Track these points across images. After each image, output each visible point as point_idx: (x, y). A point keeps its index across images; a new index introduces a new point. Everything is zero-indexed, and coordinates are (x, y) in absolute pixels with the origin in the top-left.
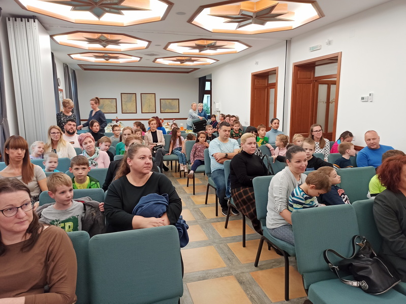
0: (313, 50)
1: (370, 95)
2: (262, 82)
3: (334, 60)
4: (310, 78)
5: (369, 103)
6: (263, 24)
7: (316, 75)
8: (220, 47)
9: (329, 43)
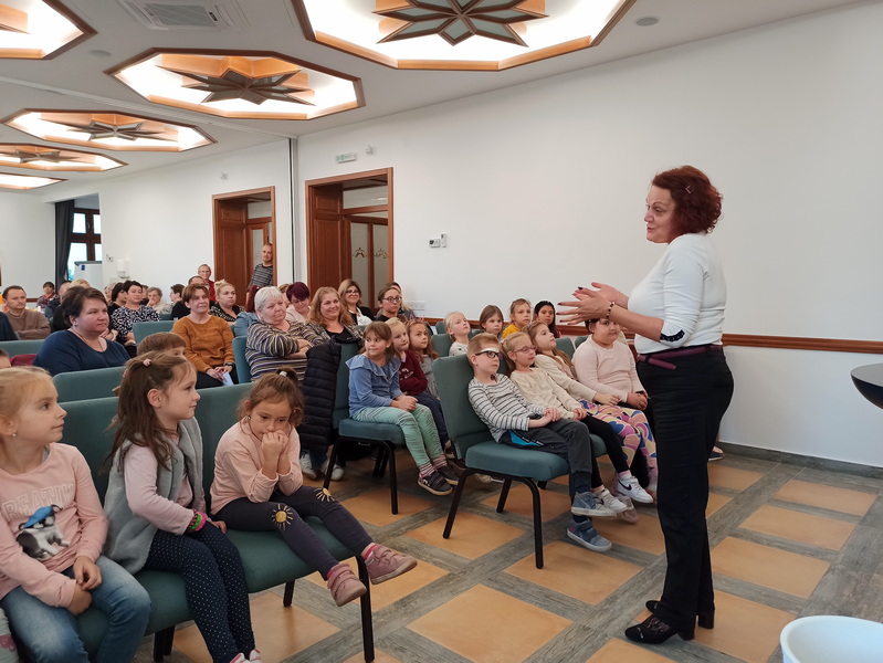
0: (342, 160)
1: (442, 236)
2: (234, 216)
3: (380, 180)
4: (336, 211)
5: (441, 249)
6: (258, 102)
7: (346, 206)
8: (147, 135)
9: (371, 152)
